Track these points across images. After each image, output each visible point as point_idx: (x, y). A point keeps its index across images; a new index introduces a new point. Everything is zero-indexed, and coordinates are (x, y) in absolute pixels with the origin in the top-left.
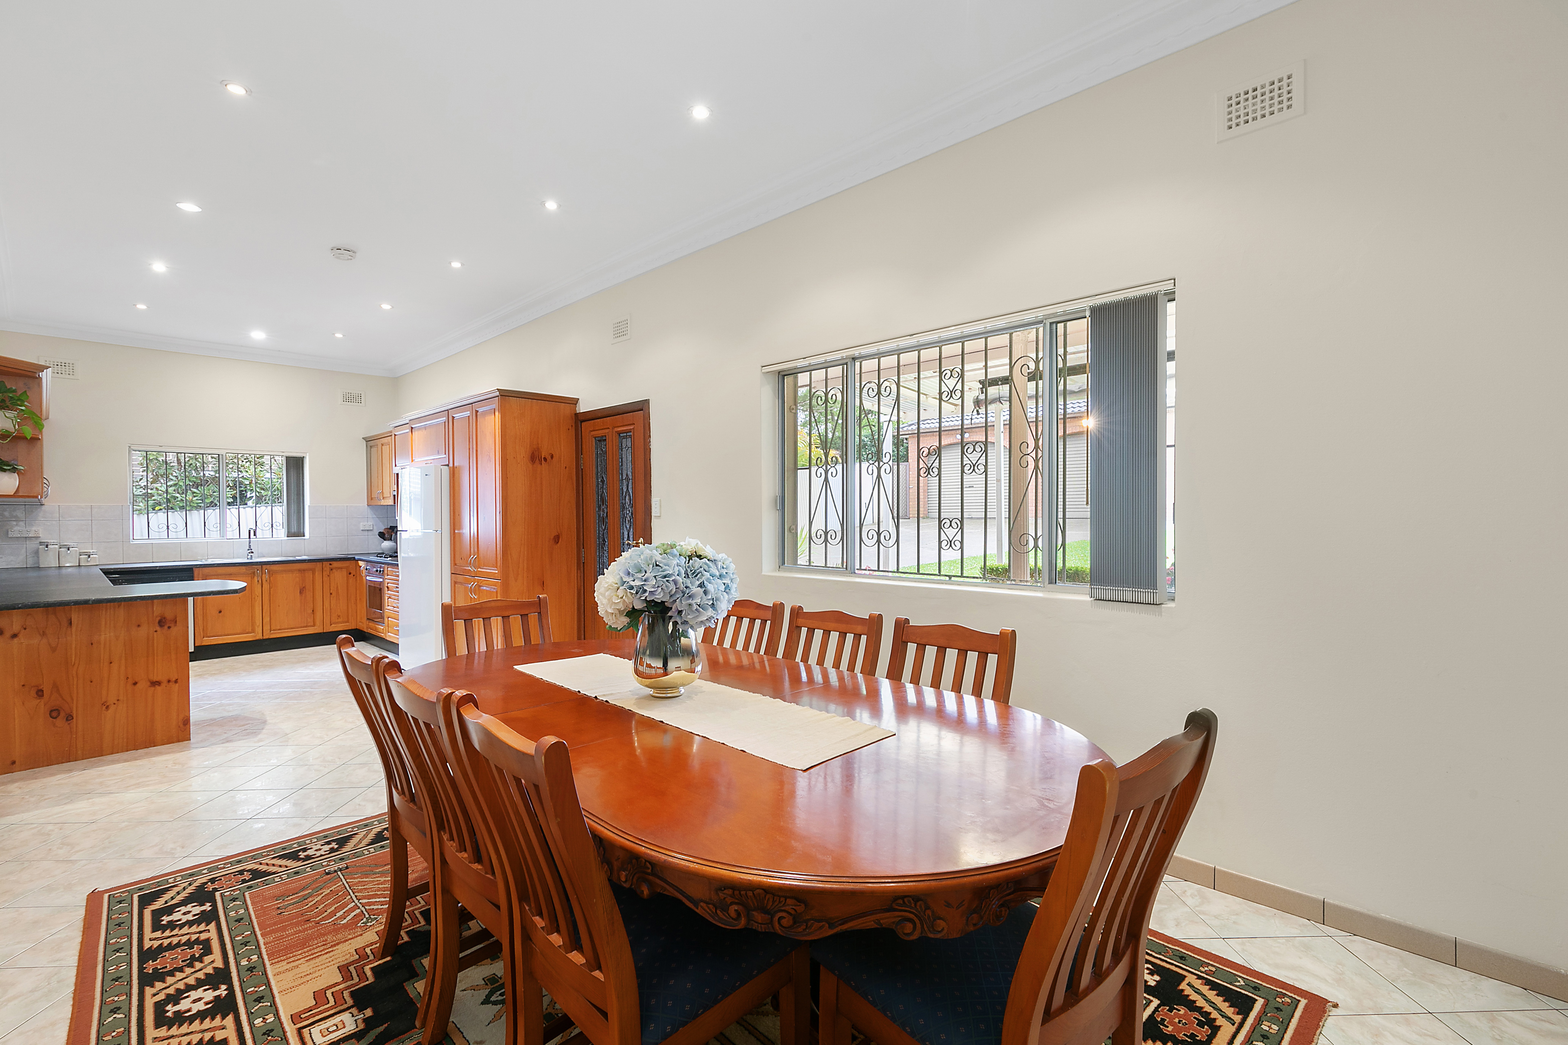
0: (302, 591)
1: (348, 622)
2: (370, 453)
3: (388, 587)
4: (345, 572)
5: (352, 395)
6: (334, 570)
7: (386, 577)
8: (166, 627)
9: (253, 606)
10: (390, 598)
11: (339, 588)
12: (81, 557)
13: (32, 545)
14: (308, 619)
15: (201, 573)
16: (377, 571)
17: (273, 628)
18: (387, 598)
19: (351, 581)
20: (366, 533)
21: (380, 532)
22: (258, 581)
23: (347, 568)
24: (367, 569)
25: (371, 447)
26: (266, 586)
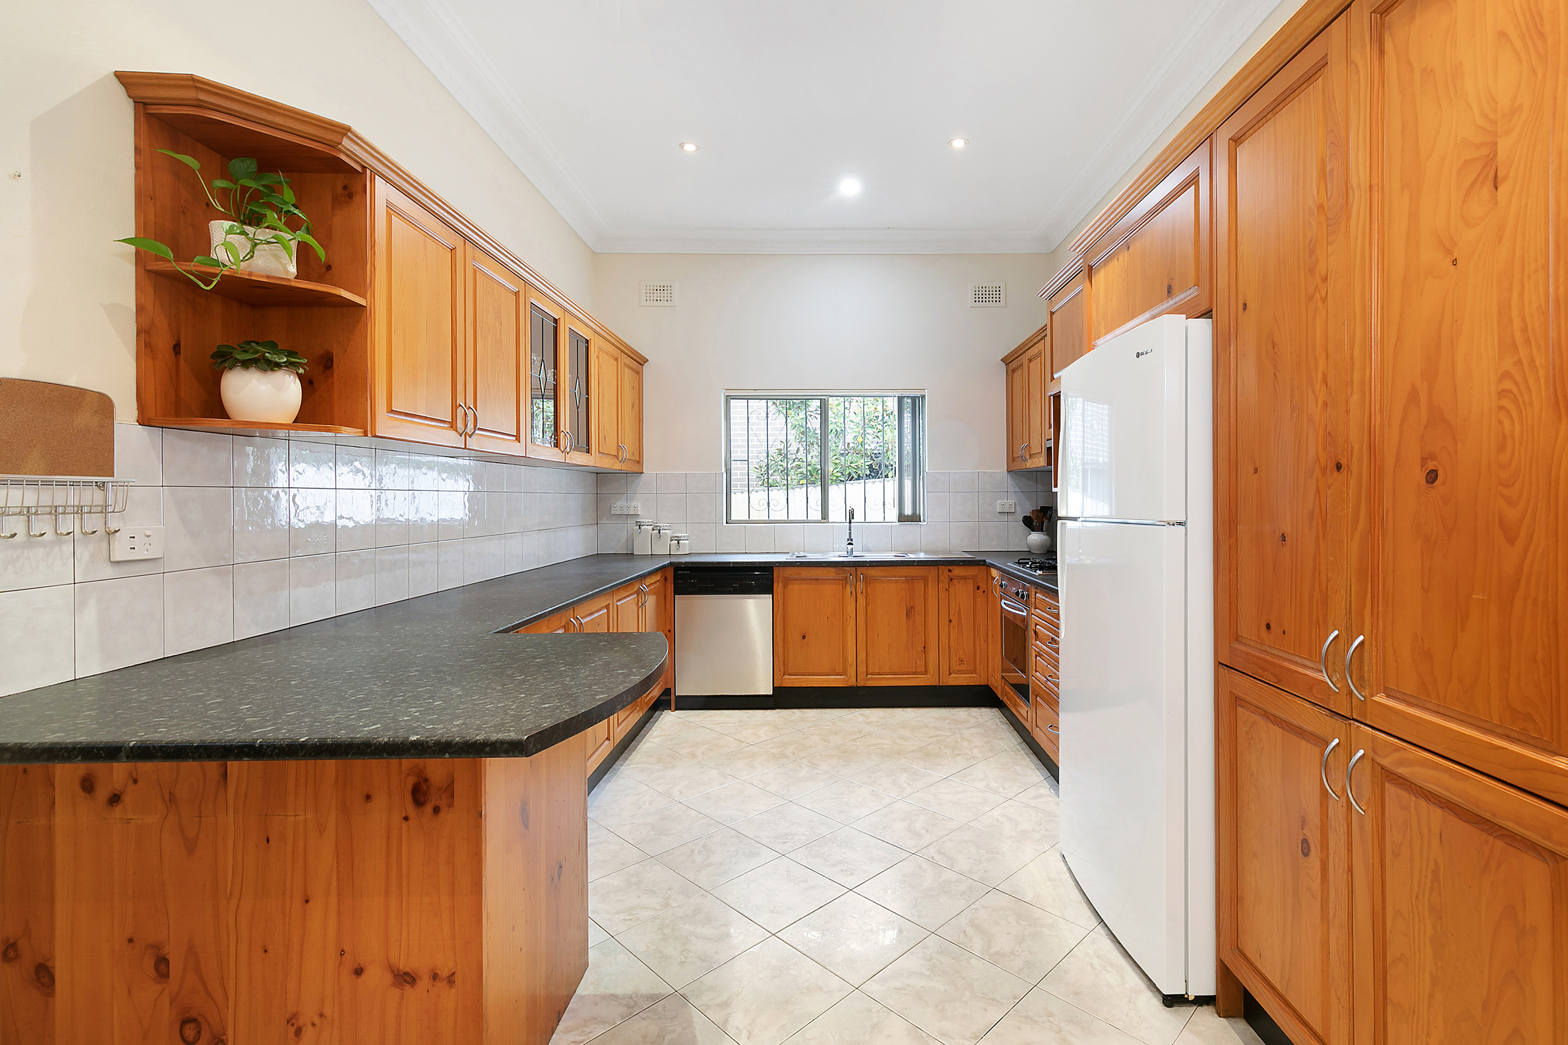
0: (910, 612)
1: (974, 671)
2: (1012, 383)
3: (1036, 632)
4: (970, 587)
5: (987, 289)
6: (955, 581)
7: (1033, 611)
8: (429, 808)
9: (844, 632)
10: (1040, 655)
11: (962, 612)
12: (672, 542)
13: (631, 524)
14: (918, 661)
15: (781, 576)
16: (1017, 593)
17: (870, 671)
18: (1034, 654)
19: (979, 600)
20: (1005, 518)
21: (1025, 517)
22: (851, 593)
23: (974, 578)
24: (1001, 586)
25: (1013, 371)
26: (861, 601)
